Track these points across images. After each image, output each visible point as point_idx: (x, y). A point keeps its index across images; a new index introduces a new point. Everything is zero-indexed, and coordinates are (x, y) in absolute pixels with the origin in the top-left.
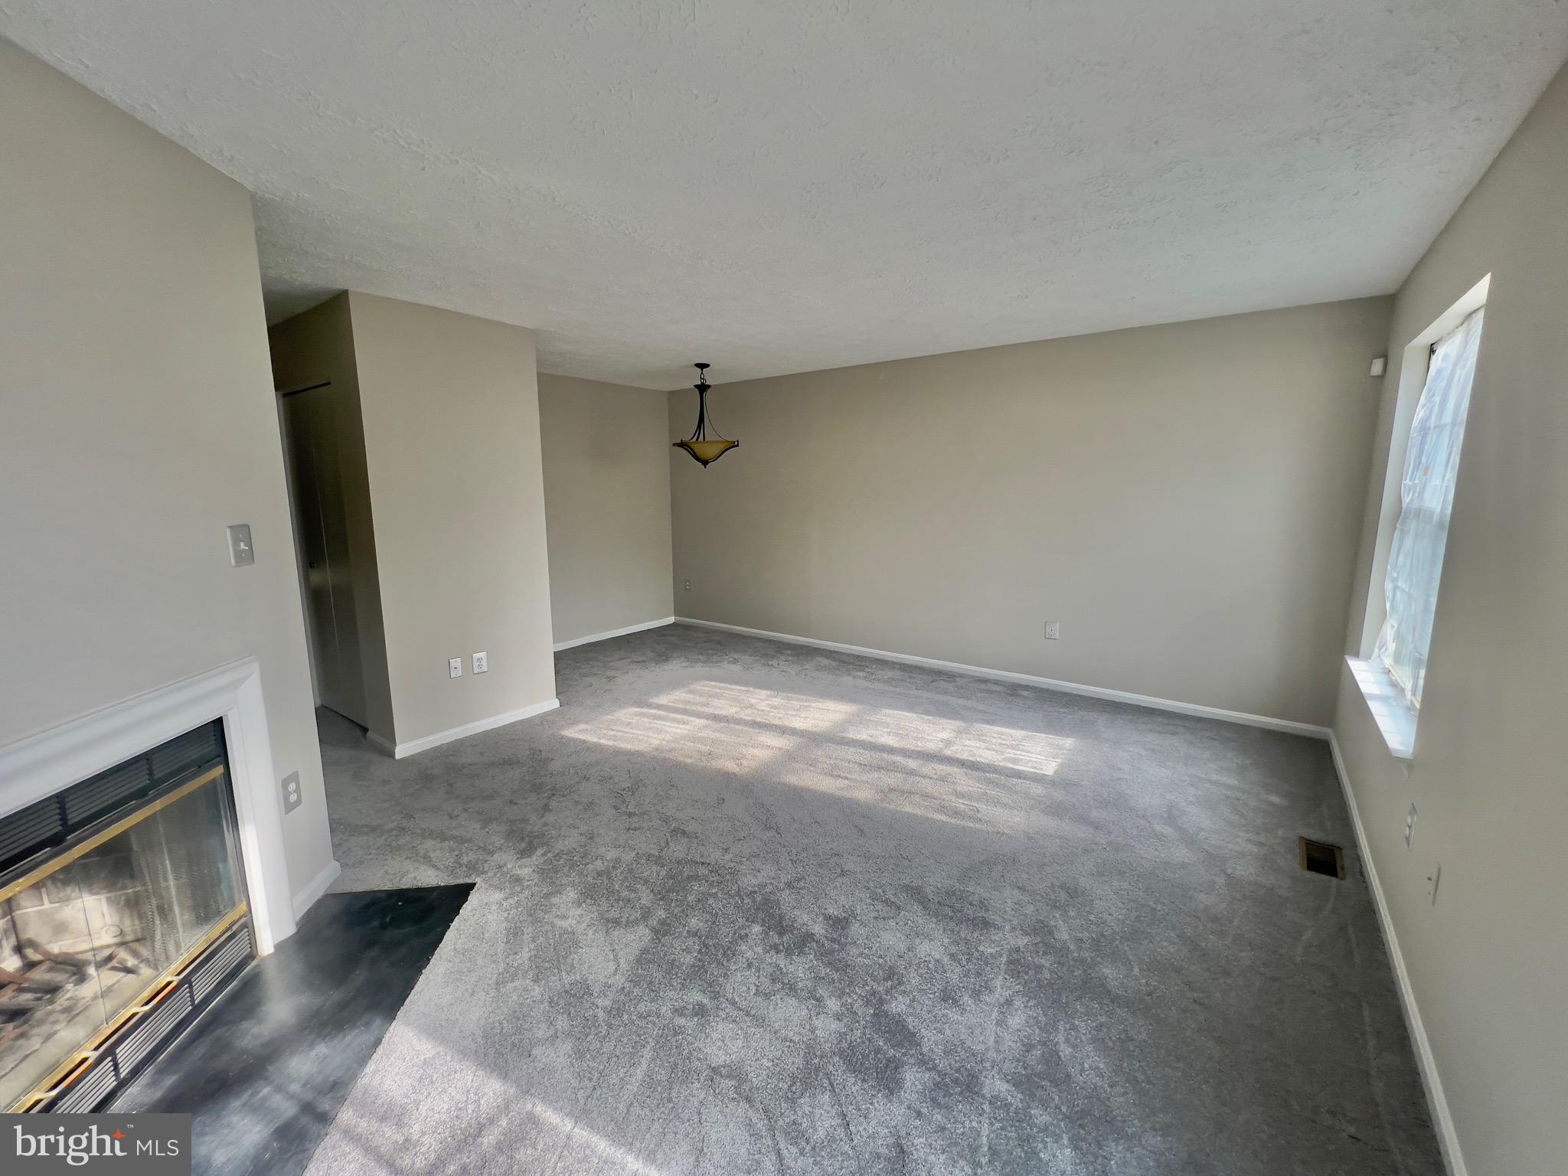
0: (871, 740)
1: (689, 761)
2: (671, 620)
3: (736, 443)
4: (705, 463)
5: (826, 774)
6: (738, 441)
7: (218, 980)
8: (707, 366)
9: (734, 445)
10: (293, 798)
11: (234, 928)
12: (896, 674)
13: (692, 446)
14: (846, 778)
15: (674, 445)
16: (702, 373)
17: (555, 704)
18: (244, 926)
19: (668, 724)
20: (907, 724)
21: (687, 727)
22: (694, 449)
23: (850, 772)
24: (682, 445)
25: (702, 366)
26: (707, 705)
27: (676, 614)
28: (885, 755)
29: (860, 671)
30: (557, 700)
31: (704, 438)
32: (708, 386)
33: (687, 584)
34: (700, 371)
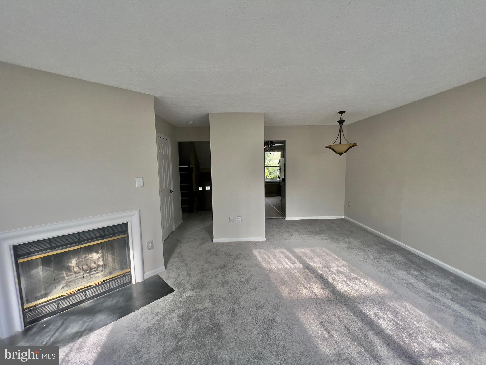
0: (373, 318)
1: (274, 281)
2: (343, 217)
4: (340, 154)
5: (321, 322)
6: (357, 143)
7: (119, 285)
8: (344, 112)
9: (355, 145)
10: (150, 247)
11: (126, 274)
12: (446, 282)
14: (329, 332)
15: (325, 147)
16: (341, 116)
17: (264, 239)
18: (128, 275)
19: (287, 261)
20: (413, 321)
21: (292, 265)
22: (335, 148)
23: (336, 330)
24: (329, 147)
25: (341, 113)
26: (311, 259)
27: (345, 215)
28: (370, 333)
29: (417, 271)
31: (340, 143)
32: (344, 121)
33: (349, 203)
34: (340, 115)
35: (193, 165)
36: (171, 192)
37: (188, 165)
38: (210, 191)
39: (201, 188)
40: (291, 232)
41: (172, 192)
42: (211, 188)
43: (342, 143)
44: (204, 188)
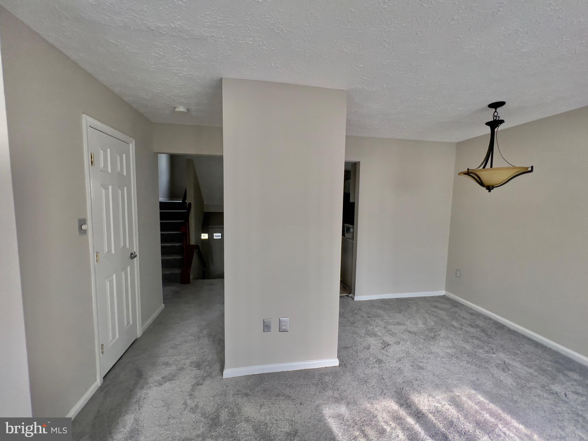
2: (443, 293)
3: (530, 169)
4: (489, 188)
6: (532, 167)
8: (501, 104)
13: (478, 173)
15: (460, 174)
16: (496, 112)
17: (334, 362)
22: (481, 177)
24: (468, 173)
25: (496, 105)
27: (447, 290)
30: (337, 360)
31: (491, 167)
32: (502, 122)
33: (458, 272)
34: (494, 110)
35: (190, 199)
36: (133, 256)
37: (182, 199)
38: (222, 240)
39: (205, 236)
40: (379, 334)
41: (136, 256)
42: (222, 236)
43: (493, 166)
44: (211, 236)
